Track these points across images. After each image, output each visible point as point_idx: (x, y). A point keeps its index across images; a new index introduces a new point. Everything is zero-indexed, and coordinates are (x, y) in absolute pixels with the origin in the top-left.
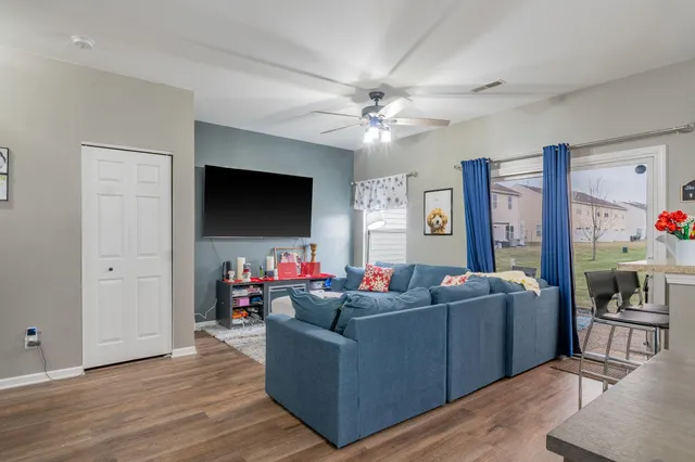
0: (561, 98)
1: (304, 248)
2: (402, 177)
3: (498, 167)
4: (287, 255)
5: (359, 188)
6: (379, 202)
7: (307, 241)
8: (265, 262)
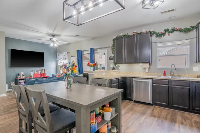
0: (93, 39)
1: (42, 70)
2: (66, 53)
3: (84, 52)
4: (37, 72)
5: (57, 55)
6: (62, 59)
7: (43, 68)
8: (30, 73)
